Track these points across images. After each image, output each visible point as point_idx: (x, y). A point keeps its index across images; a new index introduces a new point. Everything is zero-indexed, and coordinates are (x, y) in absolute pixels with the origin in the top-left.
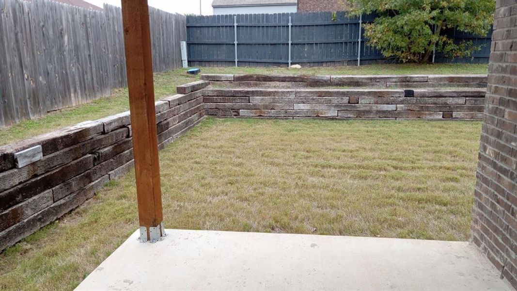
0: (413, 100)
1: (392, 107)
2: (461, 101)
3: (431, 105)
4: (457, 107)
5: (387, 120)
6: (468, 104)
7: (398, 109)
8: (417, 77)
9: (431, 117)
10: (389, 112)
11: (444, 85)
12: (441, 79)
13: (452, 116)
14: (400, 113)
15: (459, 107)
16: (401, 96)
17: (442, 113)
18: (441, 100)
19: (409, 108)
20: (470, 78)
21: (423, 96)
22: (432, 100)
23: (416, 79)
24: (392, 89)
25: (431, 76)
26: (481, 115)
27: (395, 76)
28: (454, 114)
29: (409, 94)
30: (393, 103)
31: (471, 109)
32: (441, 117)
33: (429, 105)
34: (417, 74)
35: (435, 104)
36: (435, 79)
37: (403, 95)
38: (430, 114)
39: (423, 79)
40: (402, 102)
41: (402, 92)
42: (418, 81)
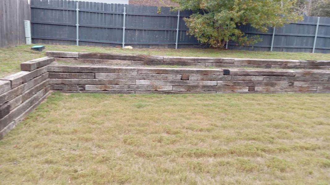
0: (229, 77)
1: (213, 83)
2: (260, 78)
3: (241, 82)
4: (258, 83)
5: (210, 93)
6: (265, 81)
7: (218, 85)
8: (227, 60)
9: (241, 91)
10: (212, 87)
11: (245, 66)
12: (243, 61)
13: (254, 90)
14: (219, 87)
15: (259, 83)
16: (221, 74)
17: (248, 87)
18: (248, 78)
19: (226, 84)
20: (261, 61)
21: (236, 74)
22: (242, 78)
23: (227, 61)
24: (210, 68)
25: (236, 59)
26: (272, 89)
27: (212, 58)
28: (256, 88)
29: (227, 73)
30: (215, 80)
31: (266, 85)
32: (247, 90)
33: (240, 82)
34: (227, 57)
35: (244, 80)
36: (239, 61)
37: (222, 74)
38: (240, 89)
39: (230, 61)
40: (221, 79)
41: (222, 71)
42: (227, 62)
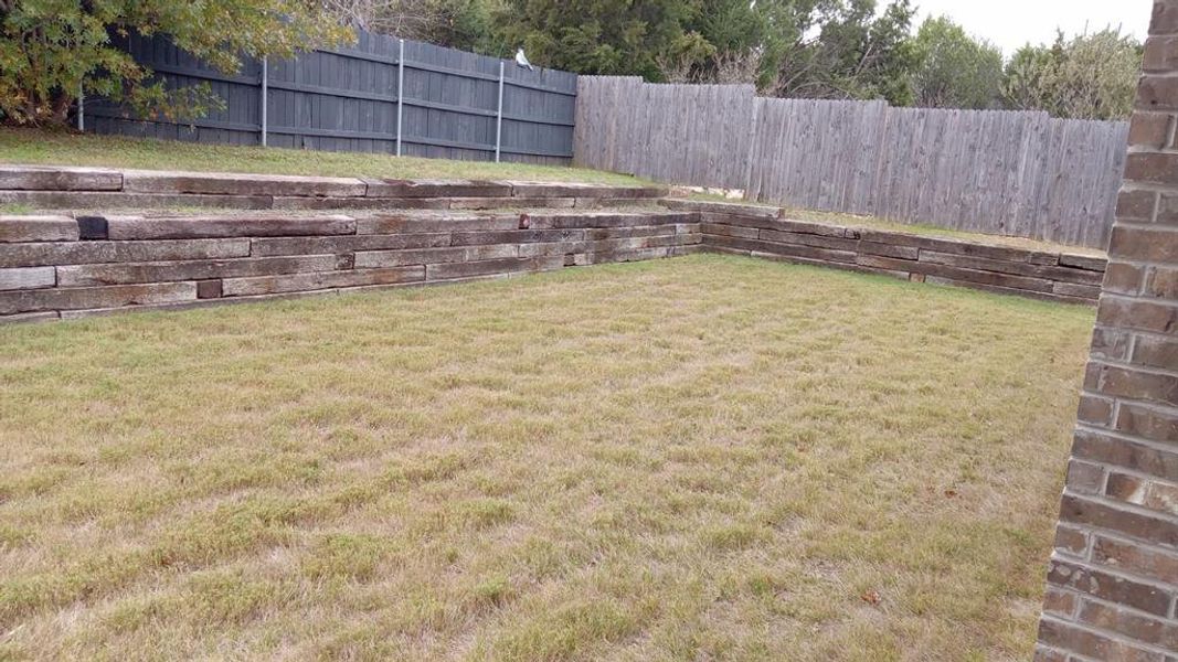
0: (109, 249)
1: (40, 276)
2: (239, 247)
3: (163, 263)
4: (233, 265)
5: (27, 320)
6: (257, 257)
7: (64, 282)
8: (91, 175)
9: (167, 299)
10: (33, 292)
11: (171, 201)
12: (160, 183)
13: (222, 292)
14: (70, 293)
15: (237, 265)
16: (70, 237)
17: (194, 283)
18: (188, 247)
19: (97, 275)
20: (232, 183)
21: (136, 235)
22: (163, 248)
23: (91, 180)
24: (12, 211)
25: (129, 173)
26: (287, 282)
27: (16, 169)
28: (228, 285)
29: (94, 229)
30: (44, 262)
31: (264, 269)
32: (193, 296)
33: (157, 263)
34: (87, 164)
35: (174, 258)
36: (143, 182)
37: (74, 234)
38: (164, 291)
39: (104, 180)
40: (72, 258)
41: (71, 225)
42: (94, 186)
